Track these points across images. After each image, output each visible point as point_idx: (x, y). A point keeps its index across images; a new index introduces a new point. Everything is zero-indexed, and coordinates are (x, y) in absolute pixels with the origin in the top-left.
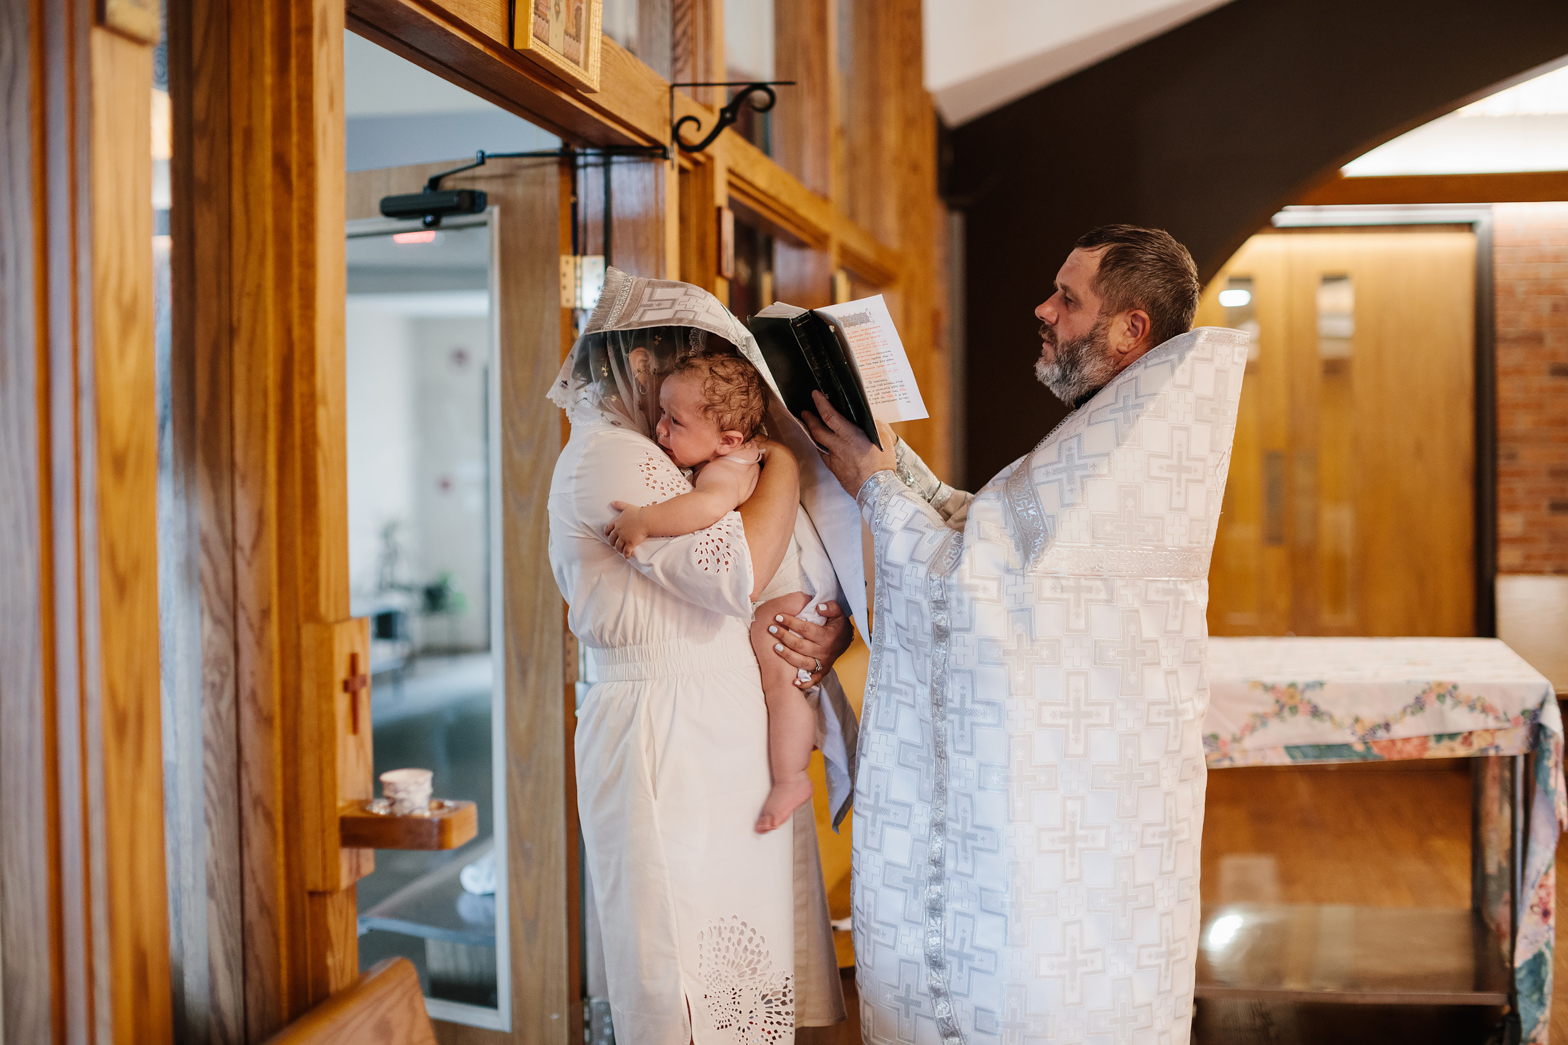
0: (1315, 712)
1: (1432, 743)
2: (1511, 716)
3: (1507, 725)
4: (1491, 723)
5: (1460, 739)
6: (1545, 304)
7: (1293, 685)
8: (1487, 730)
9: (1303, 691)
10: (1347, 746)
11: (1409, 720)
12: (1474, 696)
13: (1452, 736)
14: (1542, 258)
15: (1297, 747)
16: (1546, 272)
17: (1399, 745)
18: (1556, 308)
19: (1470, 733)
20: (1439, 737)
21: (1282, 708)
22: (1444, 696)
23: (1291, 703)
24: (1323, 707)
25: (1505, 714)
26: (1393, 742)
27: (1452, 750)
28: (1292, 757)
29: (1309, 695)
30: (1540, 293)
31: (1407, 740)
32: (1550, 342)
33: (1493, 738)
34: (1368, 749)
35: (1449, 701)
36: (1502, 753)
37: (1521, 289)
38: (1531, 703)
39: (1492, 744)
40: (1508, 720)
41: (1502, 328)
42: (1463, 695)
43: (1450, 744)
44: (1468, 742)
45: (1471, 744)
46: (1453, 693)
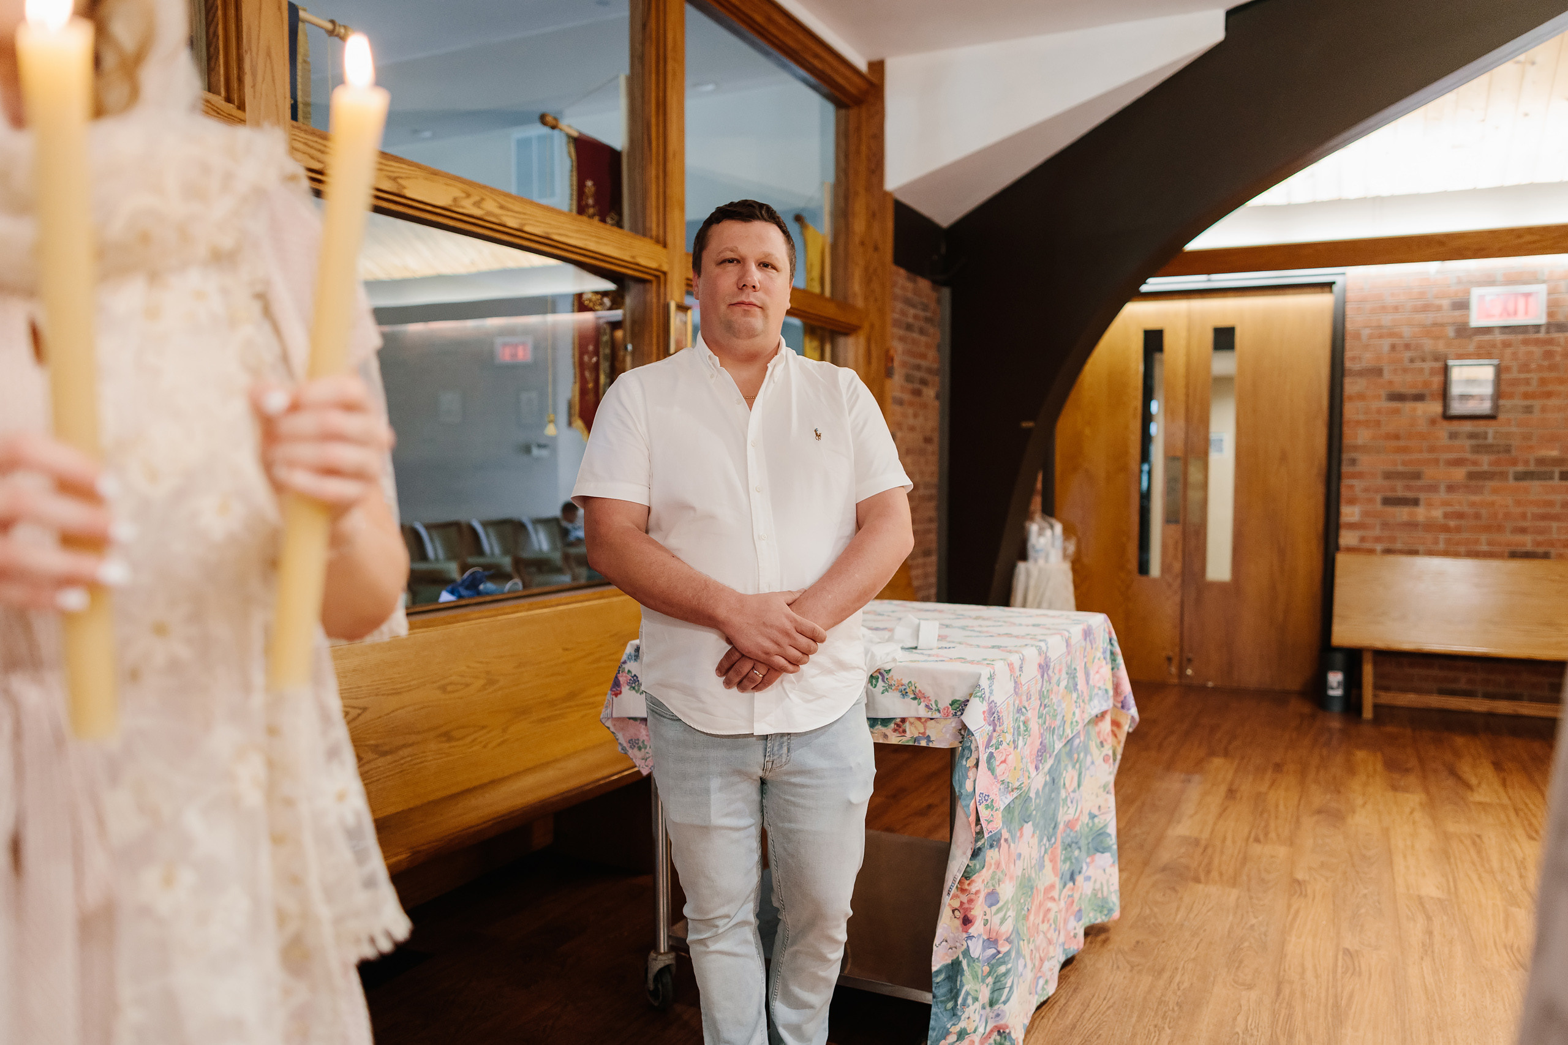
2: (941, 706)
3: (937, 715)
4: (923, 712)
5: (892, 725)
6: (1386, 344)
8: (919, 719)
12: (905, 682)
13: (885, 721)
14: (1384, 309)
16: (1387, 320)
18: (1393, 347)
19: (903, 720)
22: (877, 678)
25: (936, 702)
27: (886, 736)
30: (1381, 337)
32: (1387, 375)
33: (925, 729)
35: (880, 683)
36: (931, 745)
37: (1366, 332)
38: (960, 696)
39: (924, 733)
40: (939, 712)
41: (1348, 364)
42: (895, 678)
43: (884, 729)
44: (901, 730)
45: (904, 731)
46: (886, 676)
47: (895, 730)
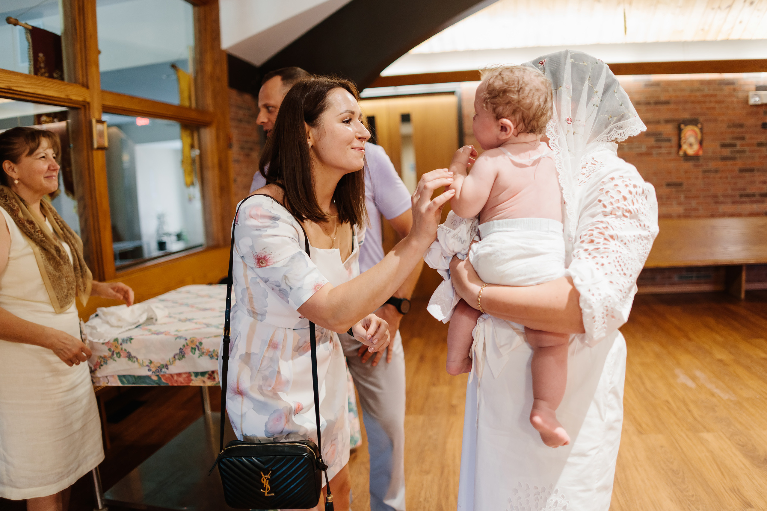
0: (130, 356)
1: (193, 377)
5: (207, 376)
7: (116, 340)
9: (121, 344)
10: (148, 377)
11: (177, 362)
12: (211, 350)
13: (203, 374)
15: (124, 376)
17: (175, 378)
19: (214, 372)
20: (197, 374)
21: (113, 354)
22: (195, 349)
23: (117, 351)
24: (133, 354)
26: (172, 376)
27: (204, 382)
28: (122, 382)
29: (124, 346)
31: (179, 375)
34: (160, 378)
35: (197, 352)
42: (205, 348)
43: (203, 378)
44: (212, 378)
45: (214, 378)
46: (200, 347)
47: (209, 378)
